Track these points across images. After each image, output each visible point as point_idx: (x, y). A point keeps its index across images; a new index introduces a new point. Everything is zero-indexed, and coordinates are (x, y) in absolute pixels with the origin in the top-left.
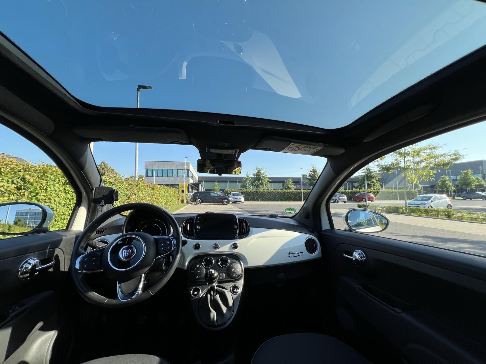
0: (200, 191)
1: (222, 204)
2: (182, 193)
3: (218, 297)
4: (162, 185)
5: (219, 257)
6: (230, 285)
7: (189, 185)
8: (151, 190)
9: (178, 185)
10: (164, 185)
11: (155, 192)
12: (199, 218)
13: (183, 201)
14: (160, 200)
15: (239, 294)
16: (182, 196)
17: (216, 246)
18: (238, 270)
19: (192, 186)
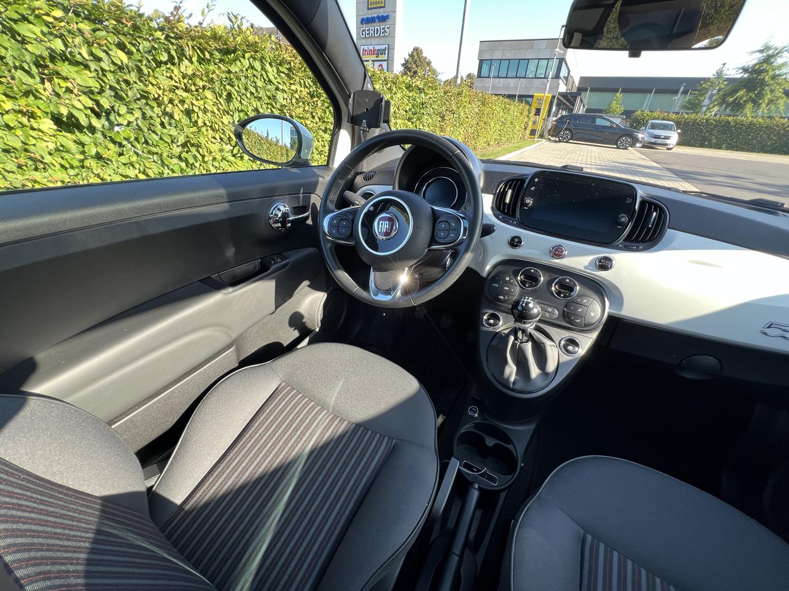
0: (575, 112)
1: (615, 146)
2: (535, 115)
3: (528, 347)
4: (501, 95)
5: (557, 276)
6: (560, 335)
7: (553, 97)
8: (479, 106)
9: (532, 96)
10: (505, 95)
11: (487, 110)
12: (536, 180)
13: (533, 132)
14: (492, 127)
15: (577, 358)
16: (534, 123)
17: (557, 252)
18: (592, 315)
19: (561, 100)
